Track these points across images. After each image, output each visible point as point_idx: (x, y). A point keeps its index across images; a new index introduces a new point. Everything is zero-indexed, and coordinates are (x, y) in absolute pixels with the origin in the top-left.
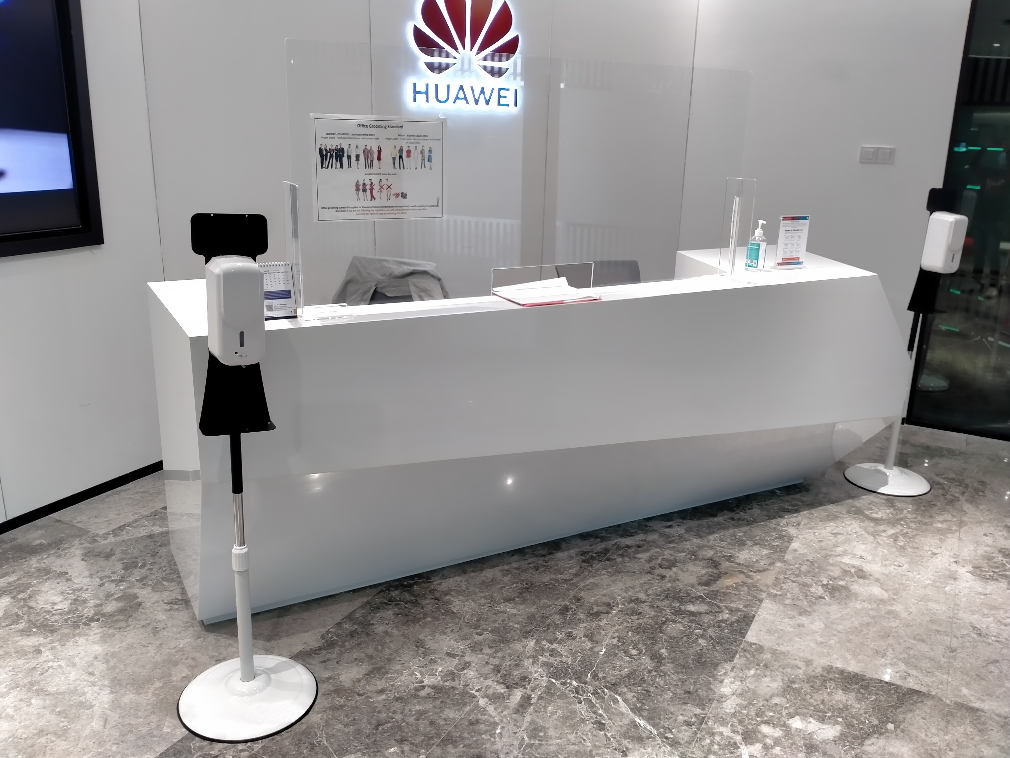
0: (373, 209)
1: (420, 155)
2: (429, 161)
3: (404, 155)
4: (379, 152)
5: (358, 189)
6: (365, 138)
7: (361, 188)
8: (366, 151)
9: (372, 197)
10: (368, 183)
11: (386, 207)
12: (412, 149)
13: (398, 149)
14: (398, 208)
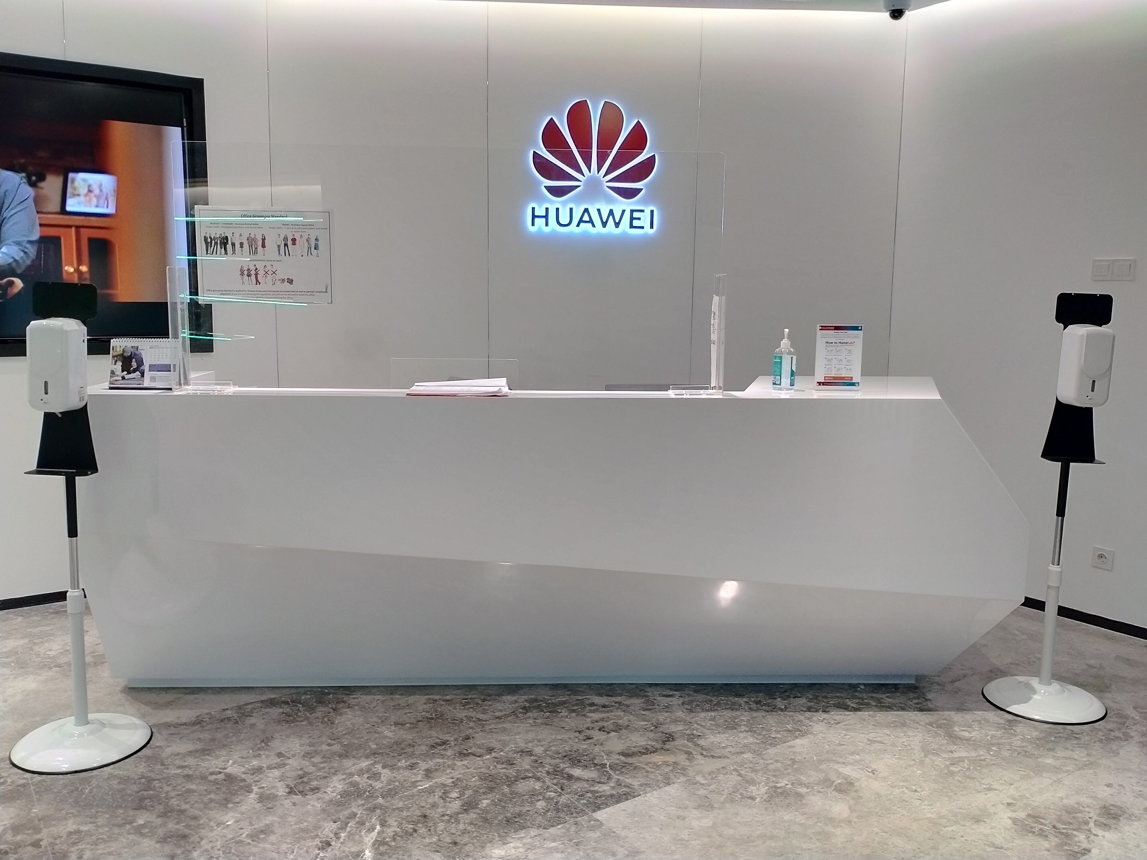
0: (258, 293)
1: (306, 244)
2: (315, 249)
3: (290, 243)
4: (264, 240)
5: (242, 274)
6: (248, 227)
7: (246, 273)
8: (250, 239)
9: (257, 281)
10: (253, 268)
11: (271, 291)
12: (297, 237)
13: (282, 237)
14: (284, 293)
